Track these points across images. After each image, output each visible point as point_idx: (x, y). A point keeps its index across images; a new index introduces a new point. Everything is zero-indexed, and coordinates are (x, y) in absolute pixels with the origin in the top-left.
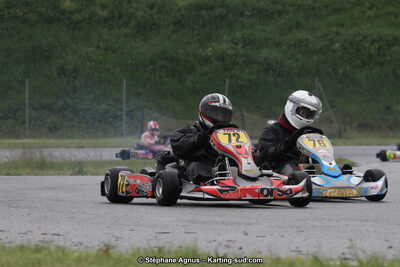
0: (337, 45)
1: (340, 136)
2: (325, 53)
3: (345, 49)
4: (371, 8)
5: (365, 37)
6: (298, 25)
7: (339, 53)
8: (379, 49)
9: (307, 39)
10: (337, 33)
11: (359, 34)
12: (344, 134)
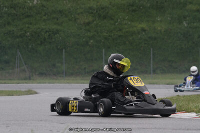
0: (28, 34)
1: (30, 79)
2: (22, 37)
3: (32, 36)
4: (45, 15)
5: (42, 29)
6: (9, 23)
7: (29, 38)
8: (49, 35)
9: (13, 31)
10: (28, 28)
11: (39, 28)
12: (32, 78)
